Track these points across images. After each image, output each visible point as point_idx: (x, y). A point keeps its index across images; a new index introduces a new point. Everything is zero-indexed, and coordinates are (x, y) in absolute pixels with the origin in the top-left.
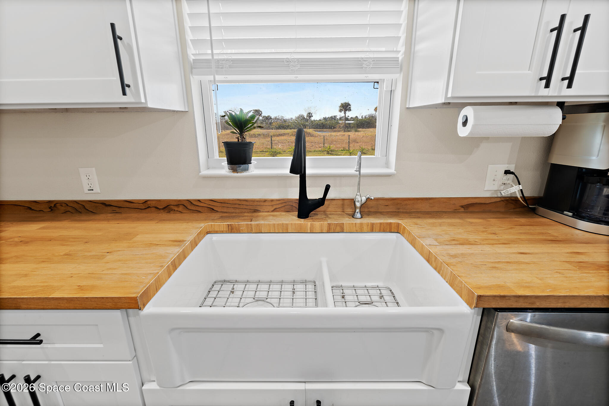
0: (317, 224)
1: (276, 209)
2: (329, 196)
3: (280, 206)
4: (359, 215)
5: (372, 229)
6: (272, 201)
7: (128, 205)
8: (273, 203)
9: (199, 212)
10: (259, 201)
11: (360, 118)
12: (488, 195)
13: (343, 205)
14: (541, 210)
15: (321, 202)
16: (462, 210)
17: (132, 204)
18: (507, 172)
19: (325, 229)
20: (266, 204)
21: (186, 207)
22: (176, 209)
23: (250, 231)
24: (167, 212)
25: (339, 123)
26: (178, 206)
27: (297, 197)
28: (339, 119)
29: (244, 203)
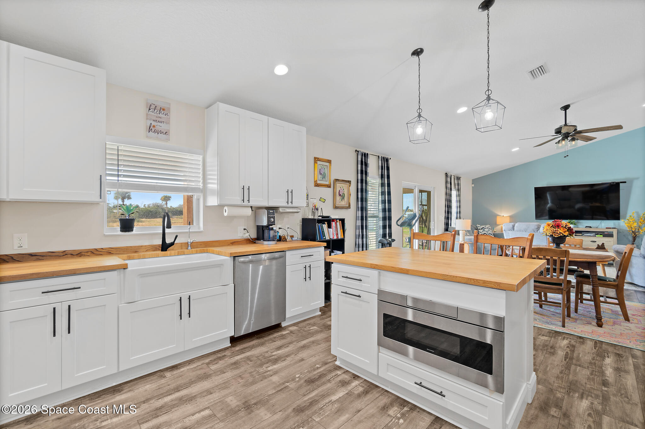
0: (173, 252)
1: (147, 250)
2: (175, 242)
3: (150, 248)
4: (190, 248)
5: (197, 253)
6: (146, 246)
7: (50, 254)
8: (146, 247)
9: (101, 255)
10: (139, 247)
11: (142, 206)
12: (239, 238)
13: (182, 246)
14: (257, 241)
15: (172, 244)
16: (231, 244)
17: (54, 254)
18: (245, 229)
19: (176, 254)
20: (142, 248)
21: (93, 253)
22: (86, 254)
23: (139, 258)
24: (79, 257)
25: (114, 213)
26: (87, 252)
27: (161, 243)
28: (112, 207)
29: (129, 248)
